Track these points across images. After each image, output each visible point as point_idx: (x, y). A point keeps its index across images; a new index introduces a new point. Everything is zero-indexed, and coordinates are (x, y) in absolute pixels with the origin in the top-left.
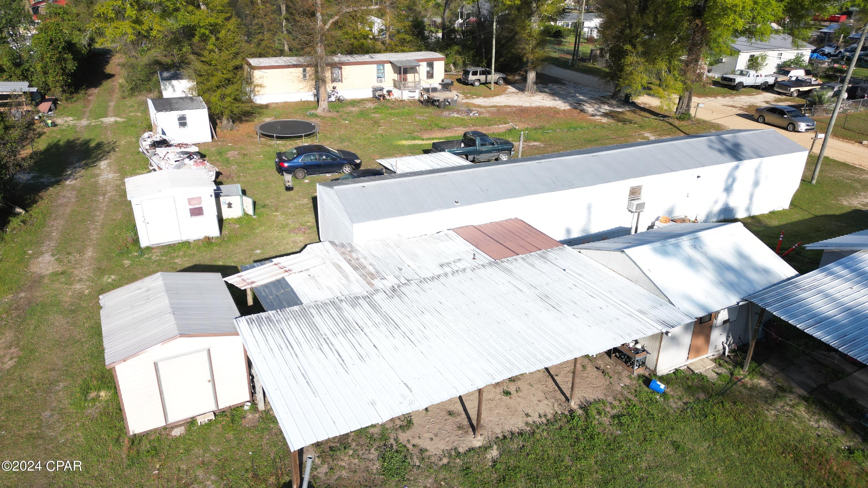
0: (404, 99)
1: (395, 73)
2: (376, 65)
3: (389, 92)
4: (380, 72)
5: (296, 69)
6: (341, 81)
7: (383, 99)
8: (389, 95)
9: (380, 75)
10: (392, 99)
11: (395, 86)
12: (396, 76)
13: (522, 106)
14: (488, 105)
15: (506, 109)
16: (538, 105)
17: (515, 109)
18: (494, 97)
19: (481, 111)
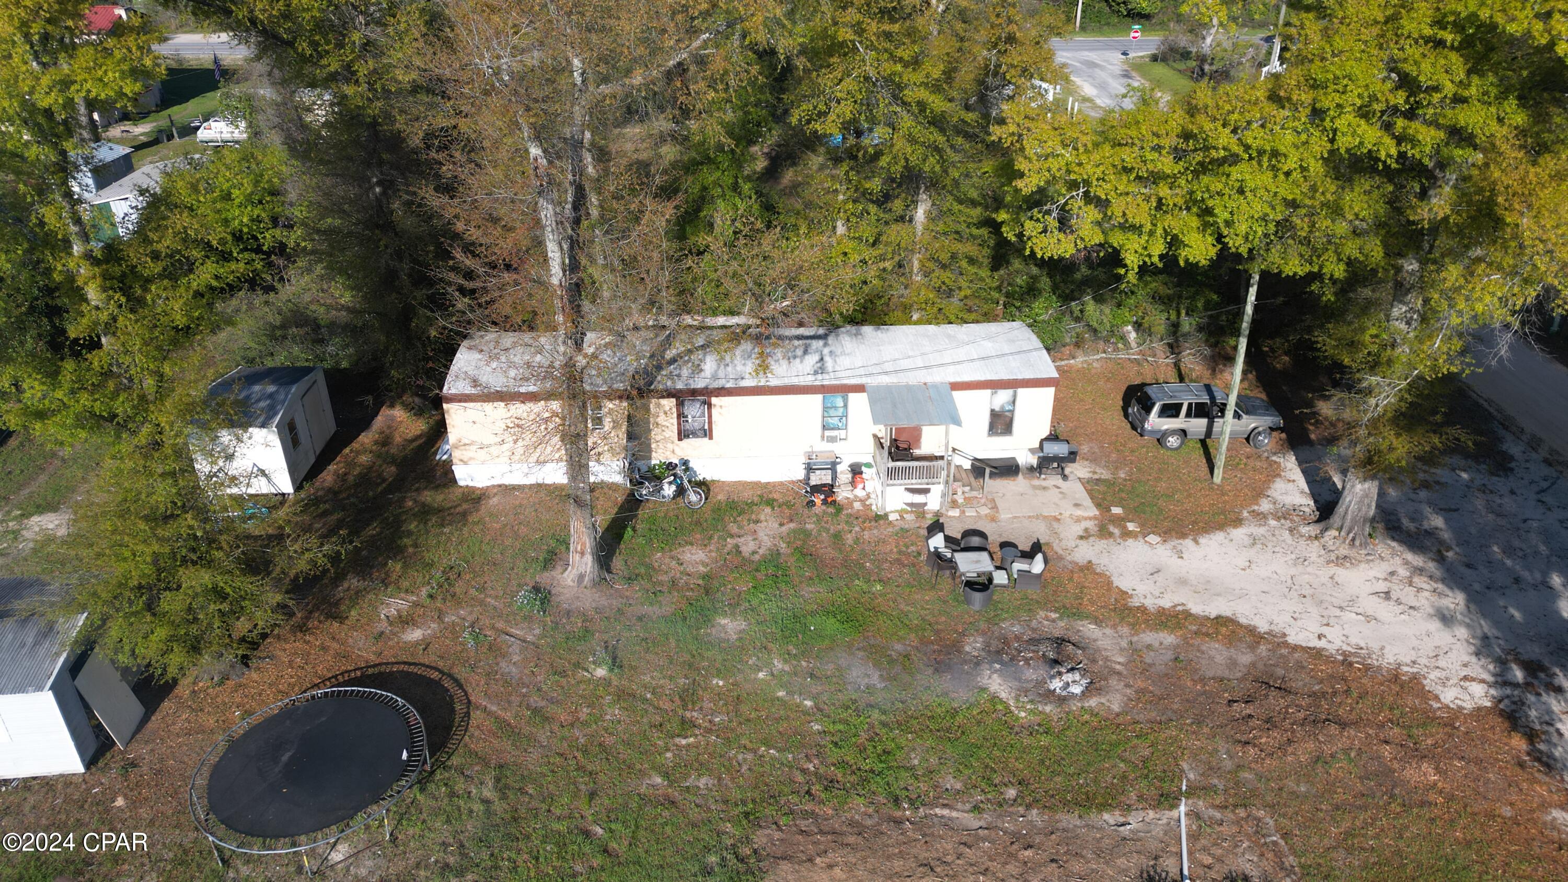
0: (888, 509)
2: (821, 397)
3: (856, 473)
4: (831, 413)
6: (708, 434)
7: (825, 502)
8: (852, 482)
9: (833, 421)
13: (1285, 635)
14: (1156, 601)
15: (1213, 653)
16: (1353, 640)
17: (1245, 659)
18: (1203, 540)
19: (1106, 659)
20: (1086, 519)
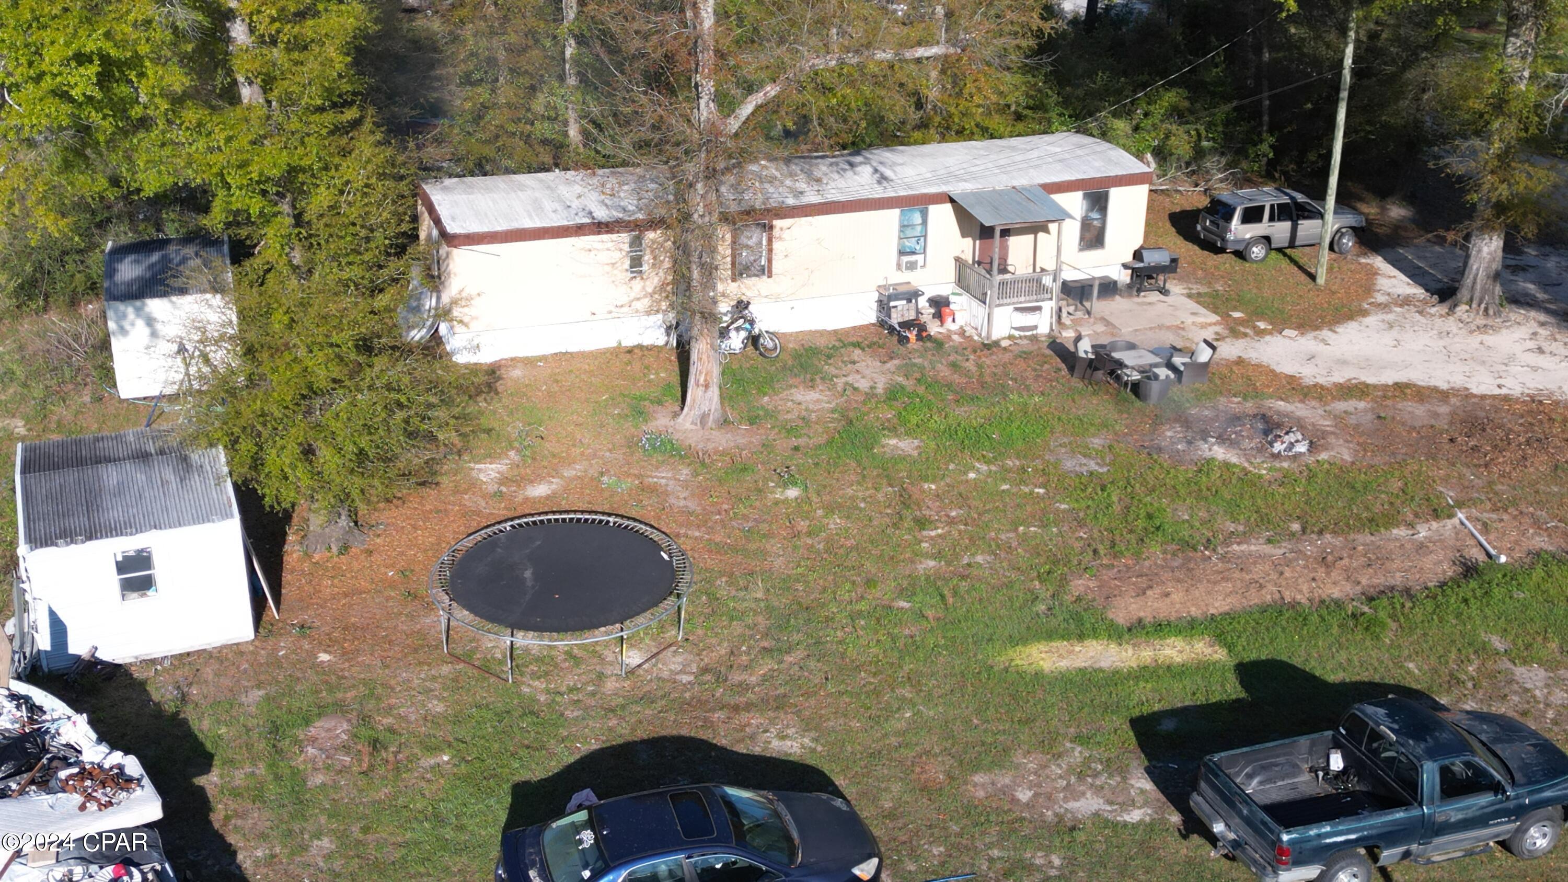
0: (995, 337)
1: (964, 235)
2: (897, 212)
3: (940, 305)
4: (909, 233)
5: (605, 237)
6: (766, 271)
7: (919, 338)
8: (939, 316)
9: (910, 244)
10: (949, 337)
11: (961, 281)
12: (967, 248)
13: (1467, 389)
14: (1329, 379)
15: (1410, 409)
16: (1532, 385)
17: (1444, 409)
18: (1340, 329)
19: (1313, 425)
20: (1210, 325)
